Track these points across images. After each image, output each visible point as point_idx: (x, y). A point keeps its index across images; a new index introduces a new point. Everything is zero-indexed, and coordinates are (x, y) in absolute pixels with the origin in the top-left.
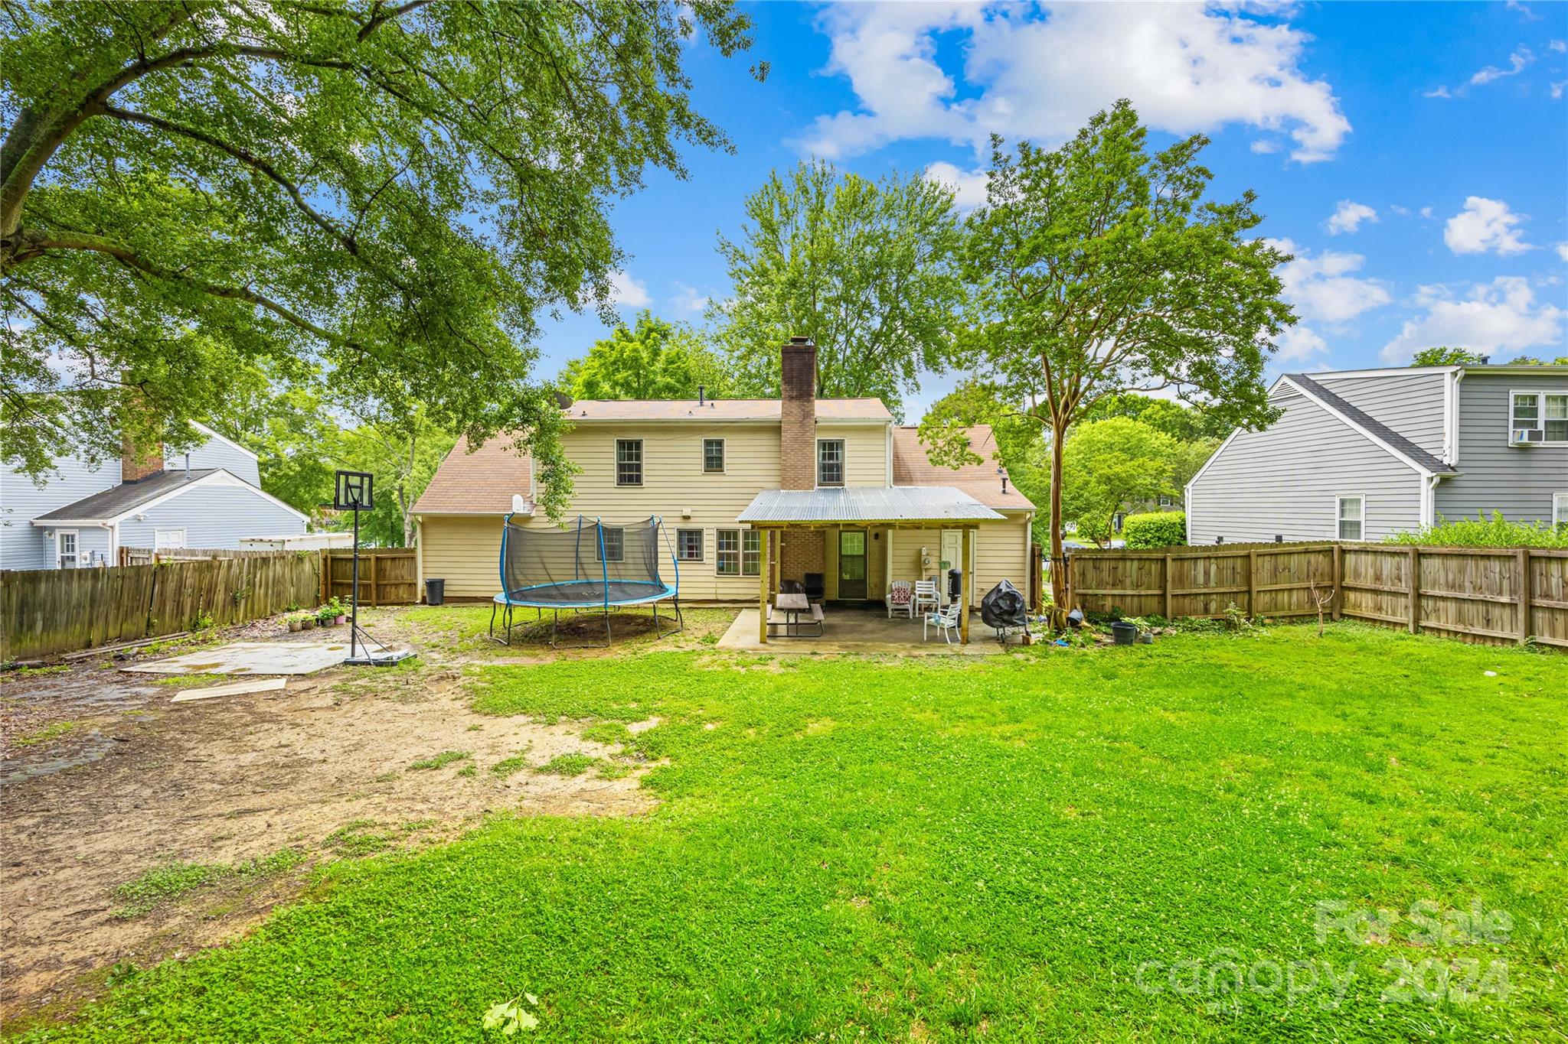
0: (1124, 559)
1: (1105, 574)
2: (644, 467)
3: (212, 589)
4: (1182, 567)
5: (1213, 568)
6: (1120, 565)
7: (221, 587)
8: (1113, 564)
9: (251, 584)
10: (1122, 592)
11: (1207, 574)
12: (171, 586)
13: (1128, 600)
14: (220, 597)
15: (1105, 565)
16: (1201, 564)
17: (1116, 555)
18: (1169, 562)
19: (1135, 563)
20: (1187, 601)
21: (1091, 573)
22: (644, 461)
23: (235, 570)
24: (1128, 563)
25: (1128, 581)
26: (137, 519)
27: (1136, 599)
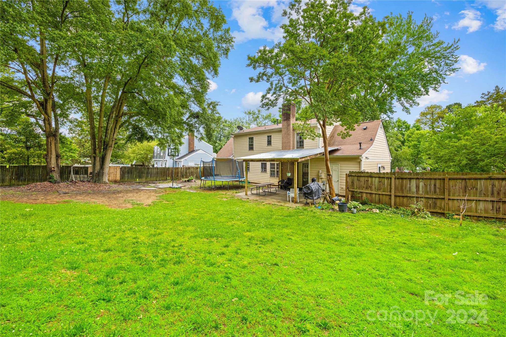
0: (371, 177)
1: (362, 183)
2: (254, 145)
3: (178, 173)
4: (402, 182)
5: (421, 184)
6: (370, 179)
7: (180, 173)
8: (366, 179)
9: (186, 172)
10: (370, 191)
11: (418, 187)
12: (170, 172)
13: (374, 196)
14: (180, 175)
15: (362, 179)
16: (414, 182)
17: (367, 175)
18: (393, 180)
19: (377, 179)
20: (405, 200)
21: (356, 182)
22: (254, 143)
23: (182, 169)
24: (374, 179)
25: (373, 187)
26: (186, 160)
27: (377, 196)
